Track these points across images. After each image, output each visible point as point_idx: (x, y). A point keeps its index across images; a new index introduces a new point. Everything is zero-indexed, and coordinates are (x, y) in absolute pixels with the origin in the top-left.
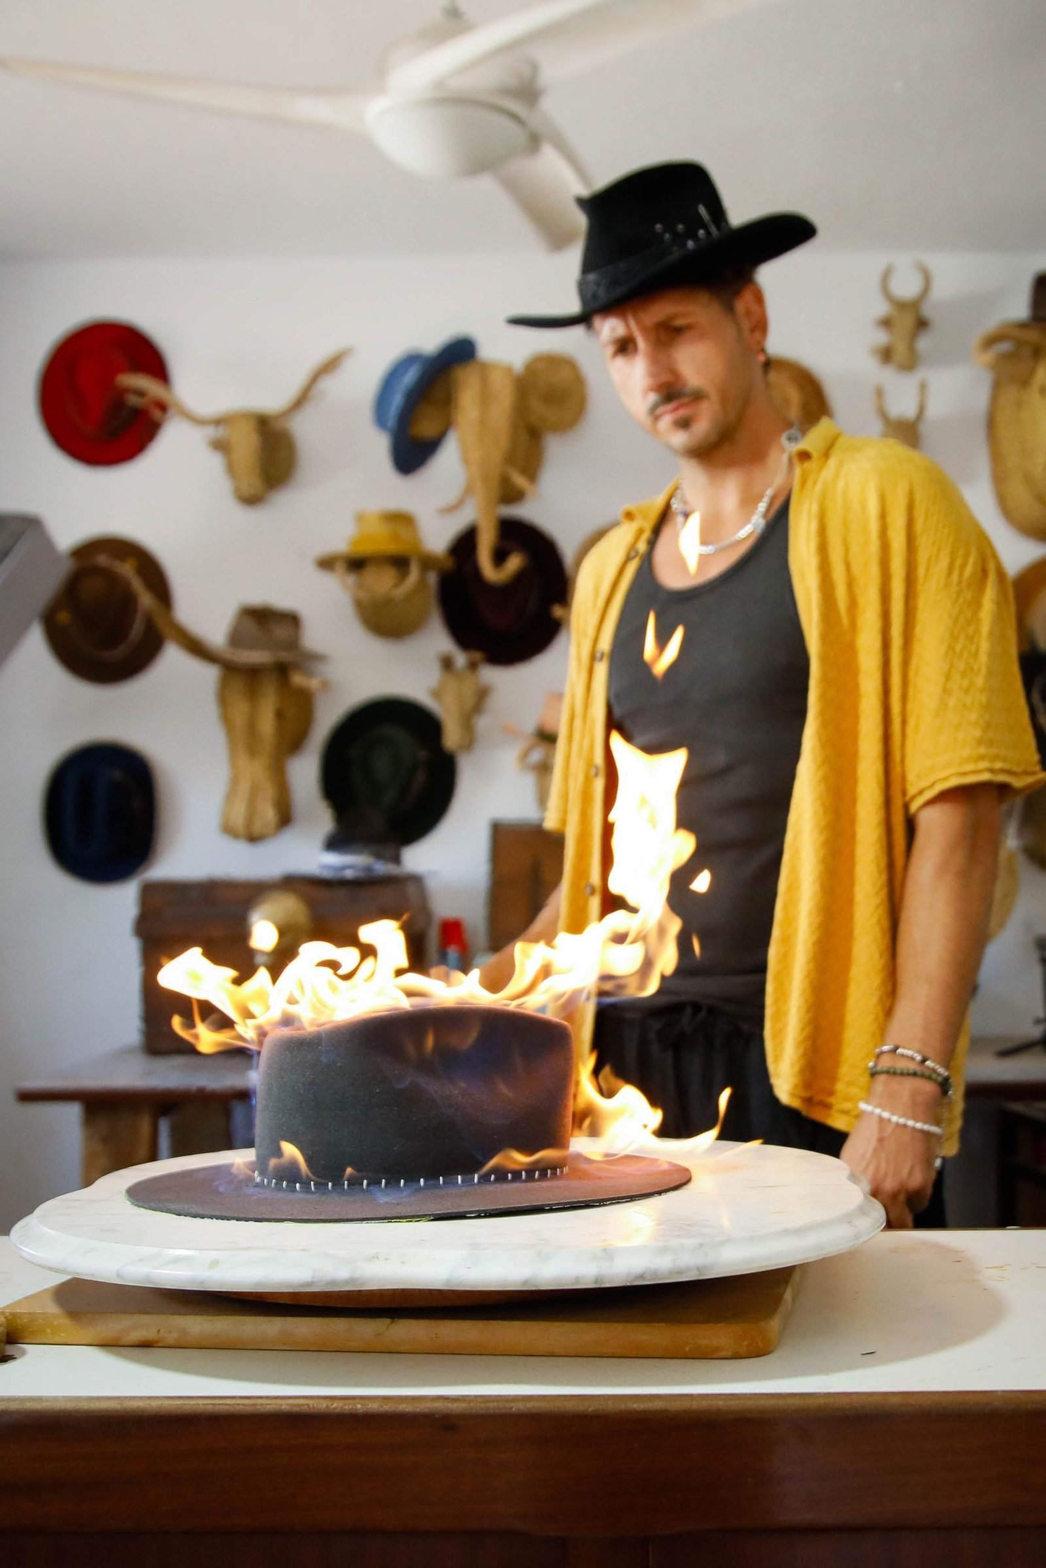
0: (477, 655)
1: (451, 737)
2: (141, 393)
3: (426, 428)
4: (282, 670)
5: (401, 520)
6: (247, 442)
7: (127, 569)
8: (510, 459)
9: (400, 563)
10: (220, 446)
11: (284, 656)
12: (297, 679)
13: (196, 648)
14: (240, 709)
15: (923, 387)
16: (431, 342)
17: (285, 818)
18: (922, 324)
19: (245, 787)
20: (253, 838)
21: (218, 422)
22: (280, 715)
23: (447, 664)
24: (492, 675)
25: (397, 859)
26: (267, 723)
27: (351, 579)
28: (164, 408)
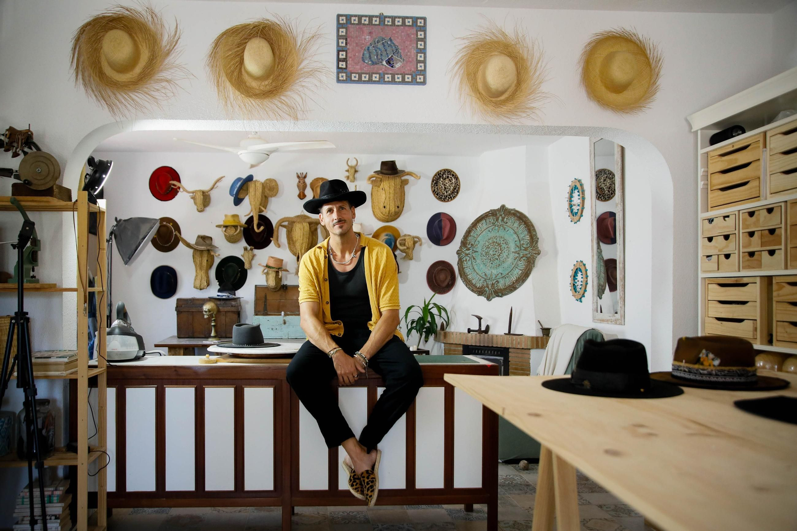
0: (253, 247)
1: (246, 266)
2: (174, 185)
3: (241, 196)
4: (208, 251)
5: (235, 216)
6: (200, 197)
7: (171, 225)
8: (260, 205)
9: (235, 227)
10: (193, 198)
11: (209, 248)
12: (212, 253)
13: (188, 245)
14: (198, 260)
15: (356, 186)
17: (208, 285)
18: (356, 171)
19: (199, 277)
20: (201, 289)
21: (193, 193)
22: (207, 261)
23: (245, 249)
24: (256, 251)
25: (235, 295)
26: (205, 263)
27: (224, 229)
28: (179, 188)
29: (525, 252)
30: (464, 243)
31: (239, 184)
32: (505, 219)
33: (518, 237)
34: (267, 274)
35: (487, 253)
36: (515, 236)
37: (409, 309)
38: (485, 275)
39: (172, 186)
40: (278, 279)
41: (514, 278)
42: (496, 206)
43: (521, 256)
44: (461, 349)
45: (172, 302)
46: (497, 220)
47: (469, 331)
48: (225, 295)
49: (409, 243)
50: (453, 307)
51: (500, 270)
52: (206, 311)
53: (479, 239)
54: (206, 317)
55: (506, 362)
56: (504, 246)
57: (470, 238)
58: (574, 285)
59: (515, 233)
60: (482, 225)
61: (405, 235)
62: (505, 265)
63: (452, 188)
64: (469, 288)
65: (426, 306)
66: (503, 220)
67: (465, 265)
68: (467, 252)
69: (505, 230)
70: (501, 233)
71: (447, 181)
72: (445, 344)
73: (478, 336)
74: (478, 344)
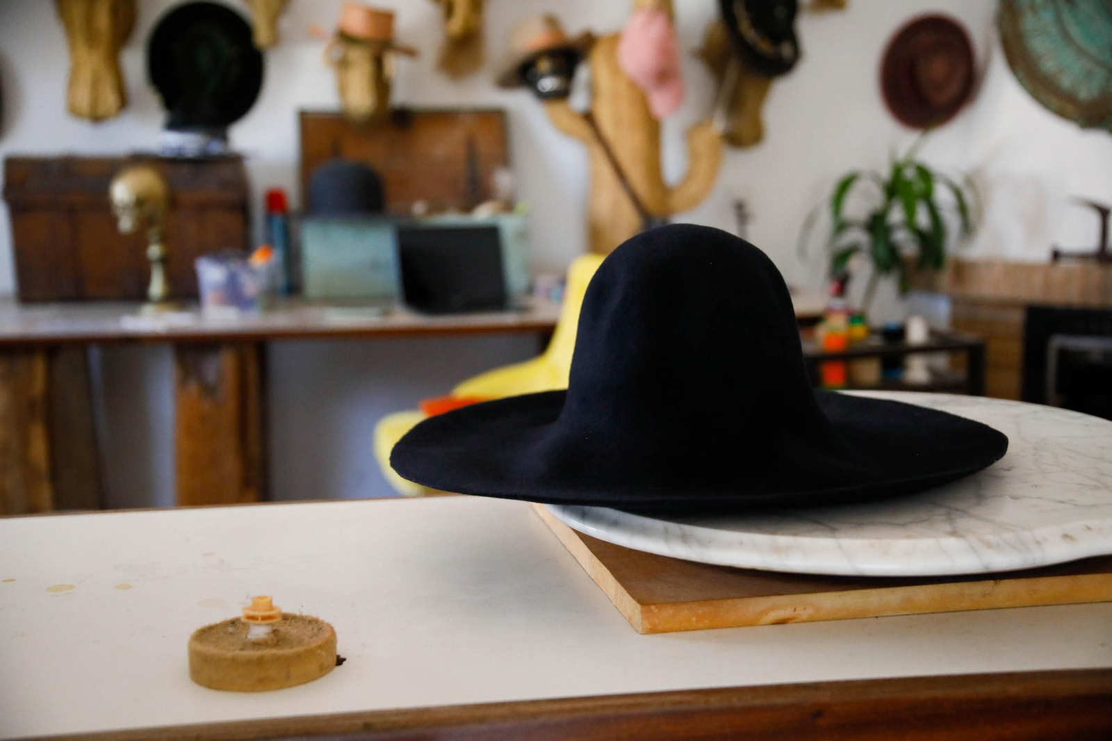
1: (262, 36)
17: (124, 102)
19: (86, 76)
20: (97, 118)
22: (112, 10)
26: (103, 20)
34: (343, 65)
37: (845, 185)
40: (381, 85)
44: (1016, 318)
47: (1056, 255)
48: (186, 142)
52: (125, 207)
54: (125, 226)
64: (1046, 105)
65: (898, 170)
67: (1029, 23)
72: (956, 301)
73: (1096, 272)
74: (1094, 300)
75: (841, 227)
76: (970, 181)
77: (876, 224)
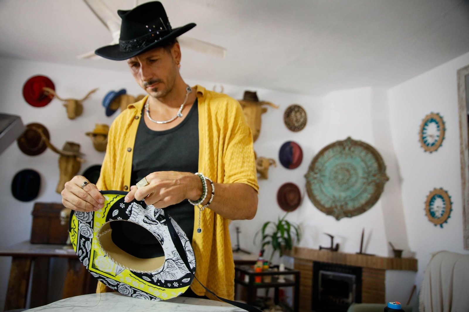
2: (48, 92)
3: (114, 107)
4: (75, 157)
5: (105, 126)
6: (72, 106)
7: (40, 131)
10: (66, 106)
11: (76, 154)
12: (78, 159)
13: (55, 150)
14: (64, 165)
16: (117, 89)
21: (66, 100)
22: (73, 166)
26: (70, 168)
27: (93, 138)
28: (53, 96)
29: (374, 178)
30: (312, 168)
31: (111, 96)
32: (352, 149)
33: (366, 163)
35: (336, 178)
36: (363, 164)
37: (266, 225)
38: (334, 197)
39: (46, 94)
41: (363, 200)
42: (342, 137)
43: (370, 180)
44: (311, 264)
45: (29, 206)
46: (344, 148)
47: (321, 248)
49: (265, 164)
50: (301, 224)
51: (349, 193)
52: (63, 218)
53: (327, 164)
54: (63, 223)
55: (359, 281)
56: (352, 172)
57: (317, 165)
58: (430, 210)
59: (363, 161)
60: (330, 153)
61: (261, 158)
62: (354, 189)
63: (302, 120)
64: (318, 208)
65: (280, 222)
66: (350, 149)
67: (313, 187)
68: (315, 176)
69: (352, 157)
70: (348, 160)
71: (298, 114)
72: (296, 259)
73: (330, 253)
74: (330, 261)
75: (265, 237)
76: (299, 227)
77: (274, 237)
